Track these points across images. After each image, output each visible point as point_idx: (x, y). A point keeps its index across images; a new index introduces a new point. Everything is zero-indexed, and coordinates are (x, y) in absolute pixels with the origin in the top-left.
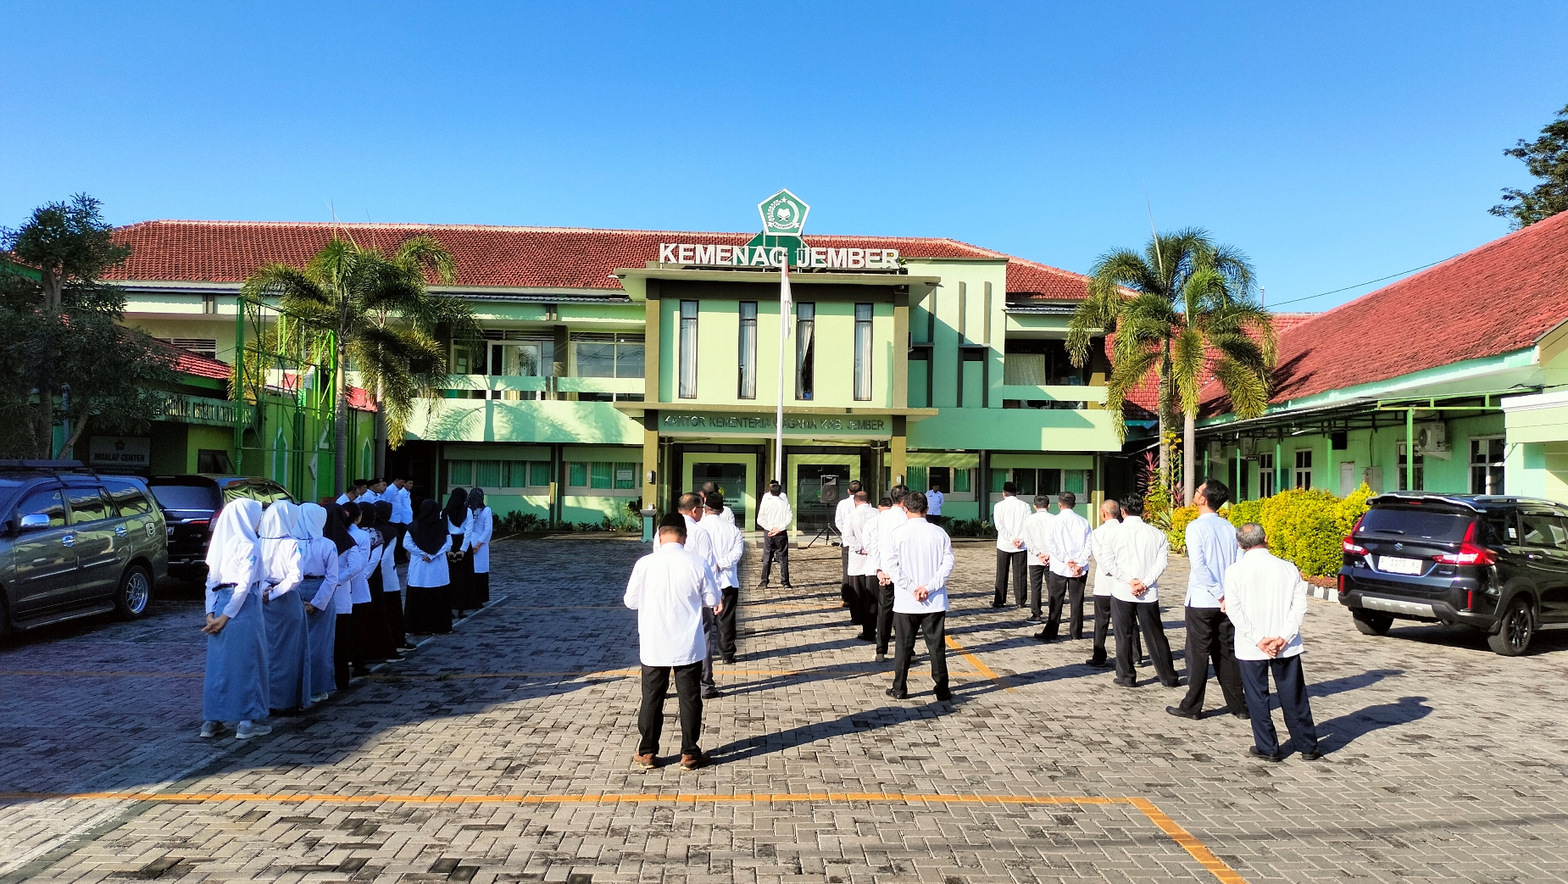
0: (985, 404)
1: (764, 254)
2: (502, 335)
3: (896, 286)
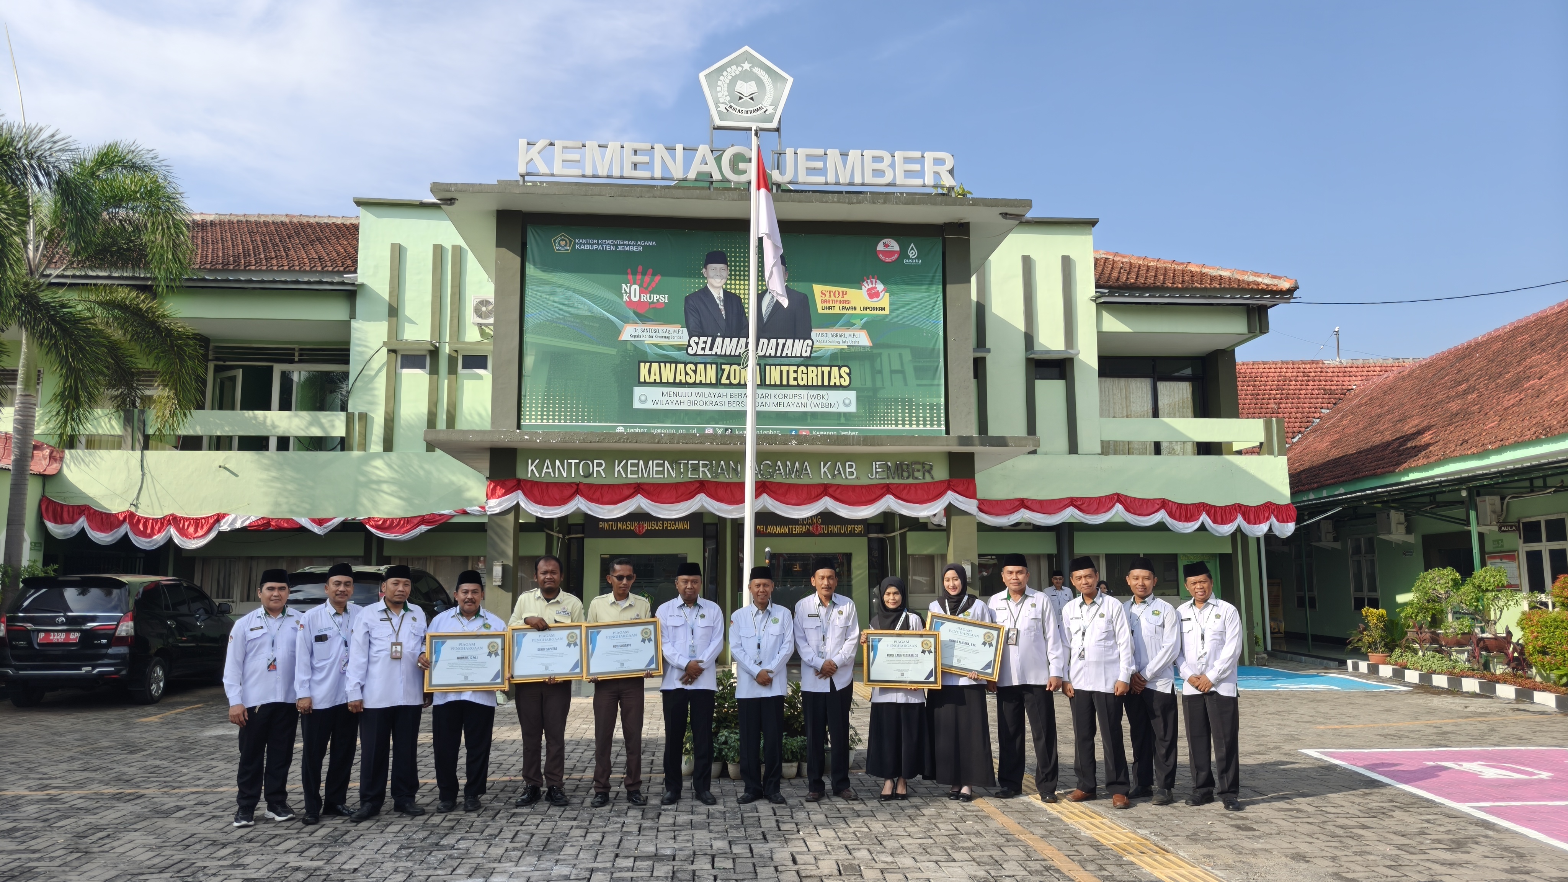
0: (1073, 448)
3: (945, 224)
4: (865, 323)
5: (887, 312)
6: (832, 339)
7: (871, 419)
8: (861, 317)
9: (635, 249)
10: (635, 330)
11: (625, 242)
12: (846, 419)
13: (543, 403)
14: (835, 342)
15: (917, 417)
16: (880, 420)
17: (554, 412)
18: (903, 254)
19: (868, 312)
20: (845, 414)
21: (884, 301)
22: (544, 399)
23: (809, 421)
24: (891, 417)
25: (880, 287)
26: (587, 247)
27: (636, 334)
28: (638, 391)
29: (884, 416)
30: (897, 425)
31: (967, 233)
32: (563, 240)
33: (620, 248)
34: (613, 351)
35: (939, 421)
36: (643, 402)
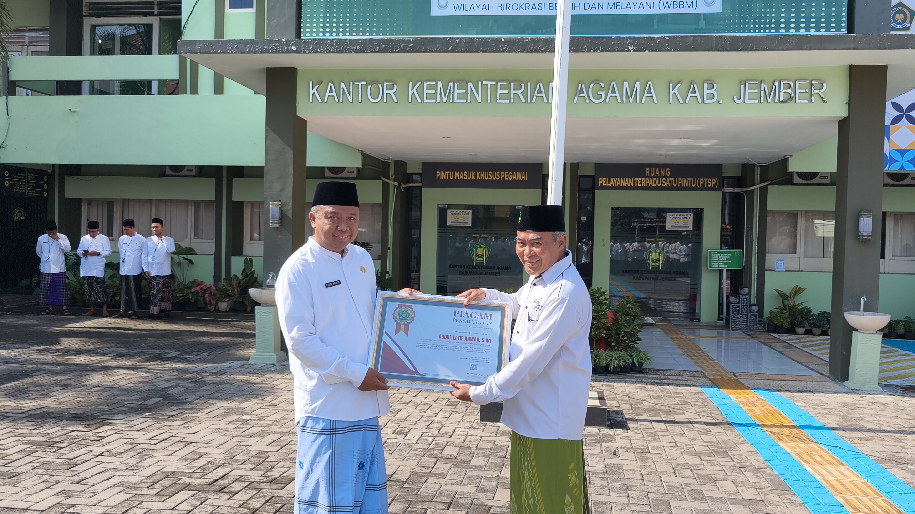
7: (742, 22)
12: (707, 23)
13: (325, 12)
15: (808, 18)
16: (755, 23)
17: (338, 23)
20: (705, 15)
22: (327, 8)
23: (656, 26)
24: (771, 18)
29: (760, 18)
30: (778, 29)
35: (838, 22)
36: (442, 7)
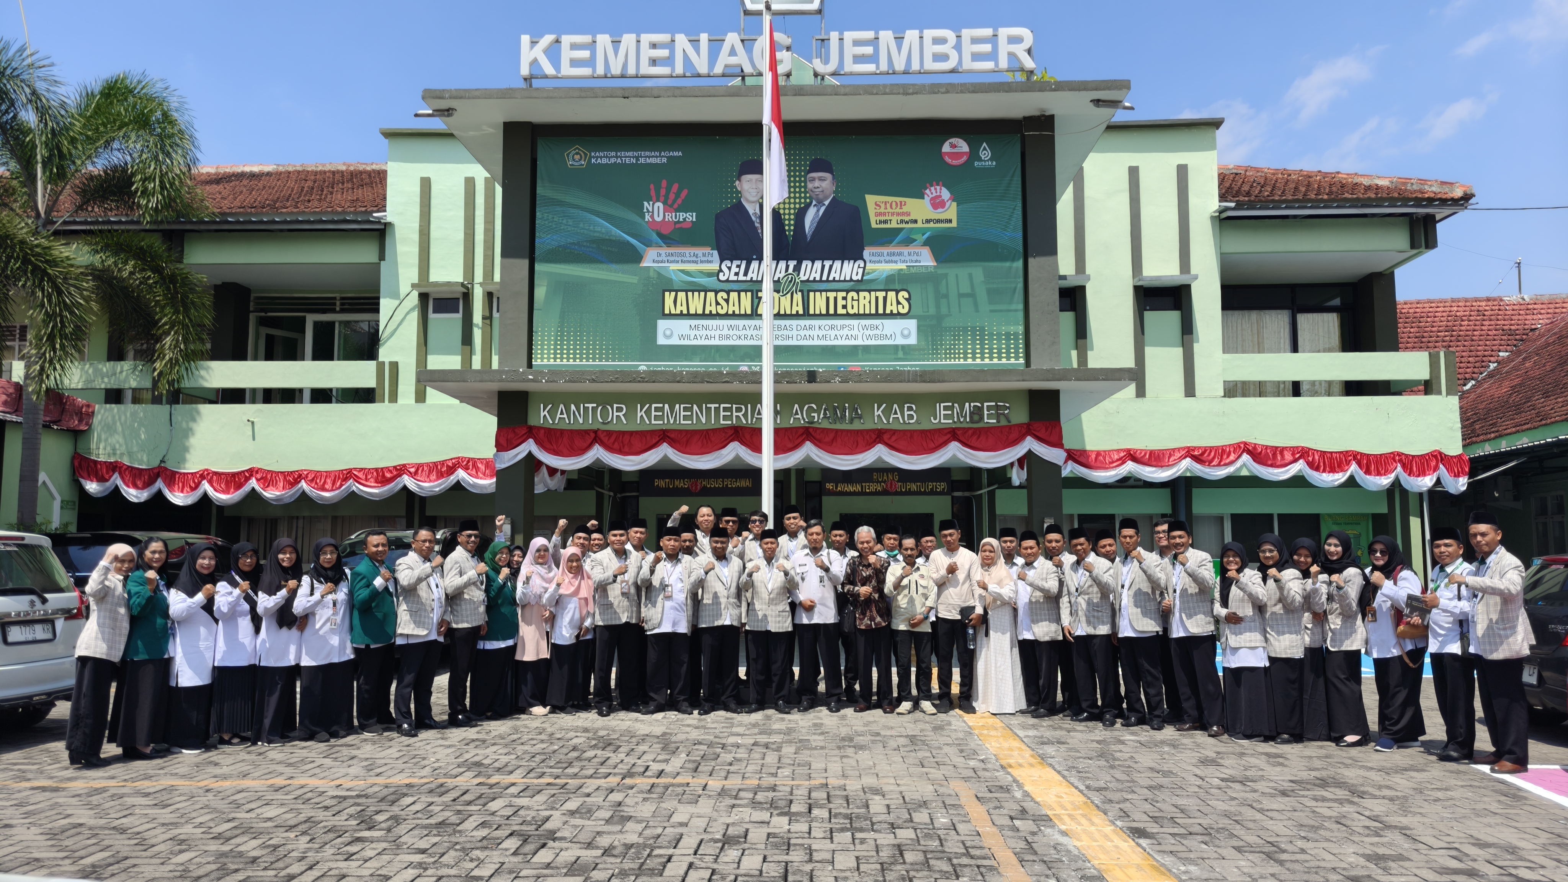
0: (1190, 390)
1: (739, 47)
2: (335, 304)
3: (1025, 118)
4: (928, 238)
5: (954, 224)
6: (888, 258)
7: (935, 353)
8: (923, 231)
9: (658, 161)
10: (659, 255)
11: (647, 153)
12: (905, 353)
13: (556, 340)
14: (892, 262)
15: (991, 349)
16: (946, 354)
17: (568, 349)
18: (974, 154)
19: (932, 225)
20: (903, 347)
21: (951, 212)
22: (558, 336)
23: (860, 356)
24: (959, 349)
25: (946, 194)
26: (604, 161)
27: (660, 259)
28: (663, 325)
29: (950, 349)
30: (965, 359)
31: (1051, 127)
32: (577, 154)
33: (642, 161)
34: (634, 280)
35: (1017, 353)
36: (668, 337)
